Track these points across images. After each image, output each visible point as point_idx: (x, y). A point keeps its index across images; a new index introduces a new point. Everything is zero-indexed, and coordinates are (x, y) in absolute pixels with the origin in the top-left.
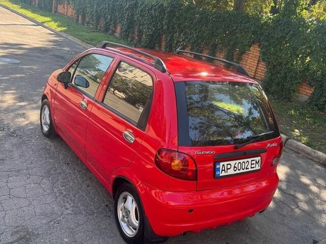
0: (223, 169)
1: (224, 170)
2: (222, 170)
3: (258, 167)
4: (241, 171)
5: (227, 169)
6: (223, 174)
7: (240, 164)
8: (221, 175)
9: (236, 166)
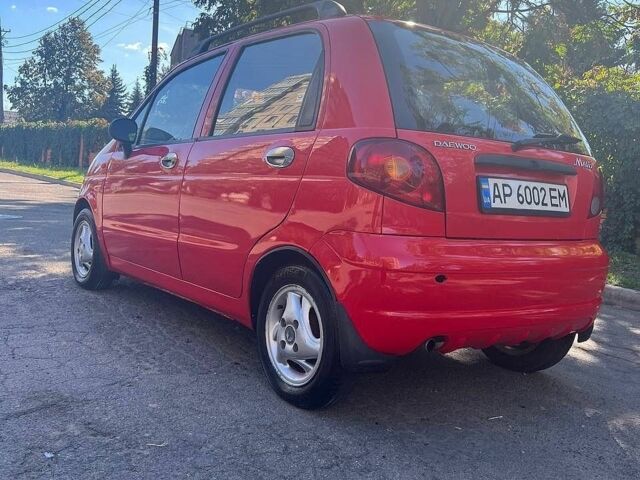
0: (497, 193)
1: (499, 196)
2: (495, 196)
3: (564, 208)
4: (533, 207)
5: (505, 195)
6: (497, 204)
7: (528, 190)
8: (493, 205)
9: (522, 192)
